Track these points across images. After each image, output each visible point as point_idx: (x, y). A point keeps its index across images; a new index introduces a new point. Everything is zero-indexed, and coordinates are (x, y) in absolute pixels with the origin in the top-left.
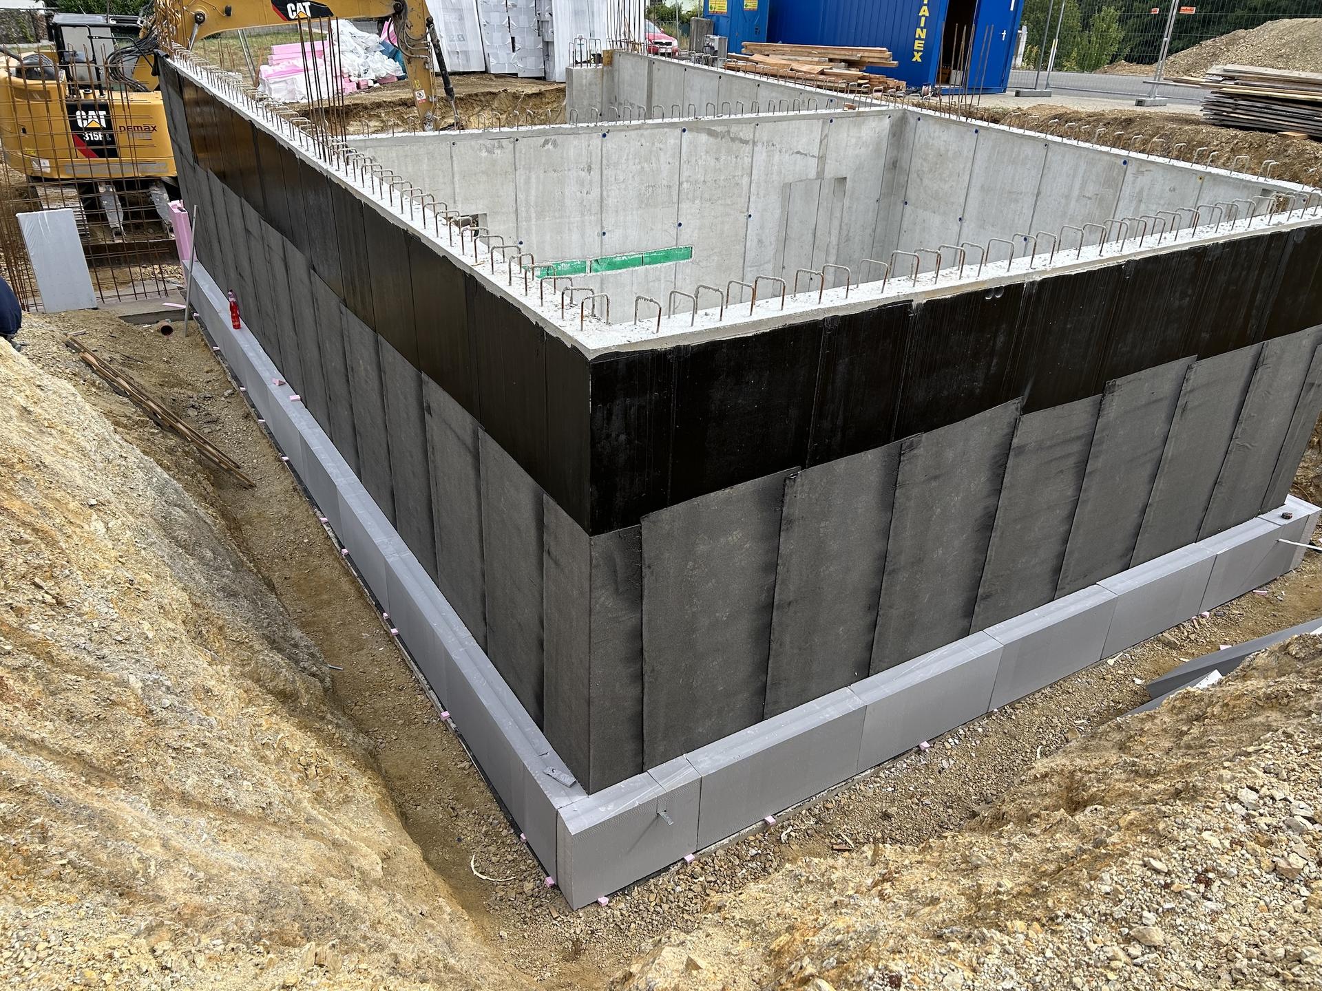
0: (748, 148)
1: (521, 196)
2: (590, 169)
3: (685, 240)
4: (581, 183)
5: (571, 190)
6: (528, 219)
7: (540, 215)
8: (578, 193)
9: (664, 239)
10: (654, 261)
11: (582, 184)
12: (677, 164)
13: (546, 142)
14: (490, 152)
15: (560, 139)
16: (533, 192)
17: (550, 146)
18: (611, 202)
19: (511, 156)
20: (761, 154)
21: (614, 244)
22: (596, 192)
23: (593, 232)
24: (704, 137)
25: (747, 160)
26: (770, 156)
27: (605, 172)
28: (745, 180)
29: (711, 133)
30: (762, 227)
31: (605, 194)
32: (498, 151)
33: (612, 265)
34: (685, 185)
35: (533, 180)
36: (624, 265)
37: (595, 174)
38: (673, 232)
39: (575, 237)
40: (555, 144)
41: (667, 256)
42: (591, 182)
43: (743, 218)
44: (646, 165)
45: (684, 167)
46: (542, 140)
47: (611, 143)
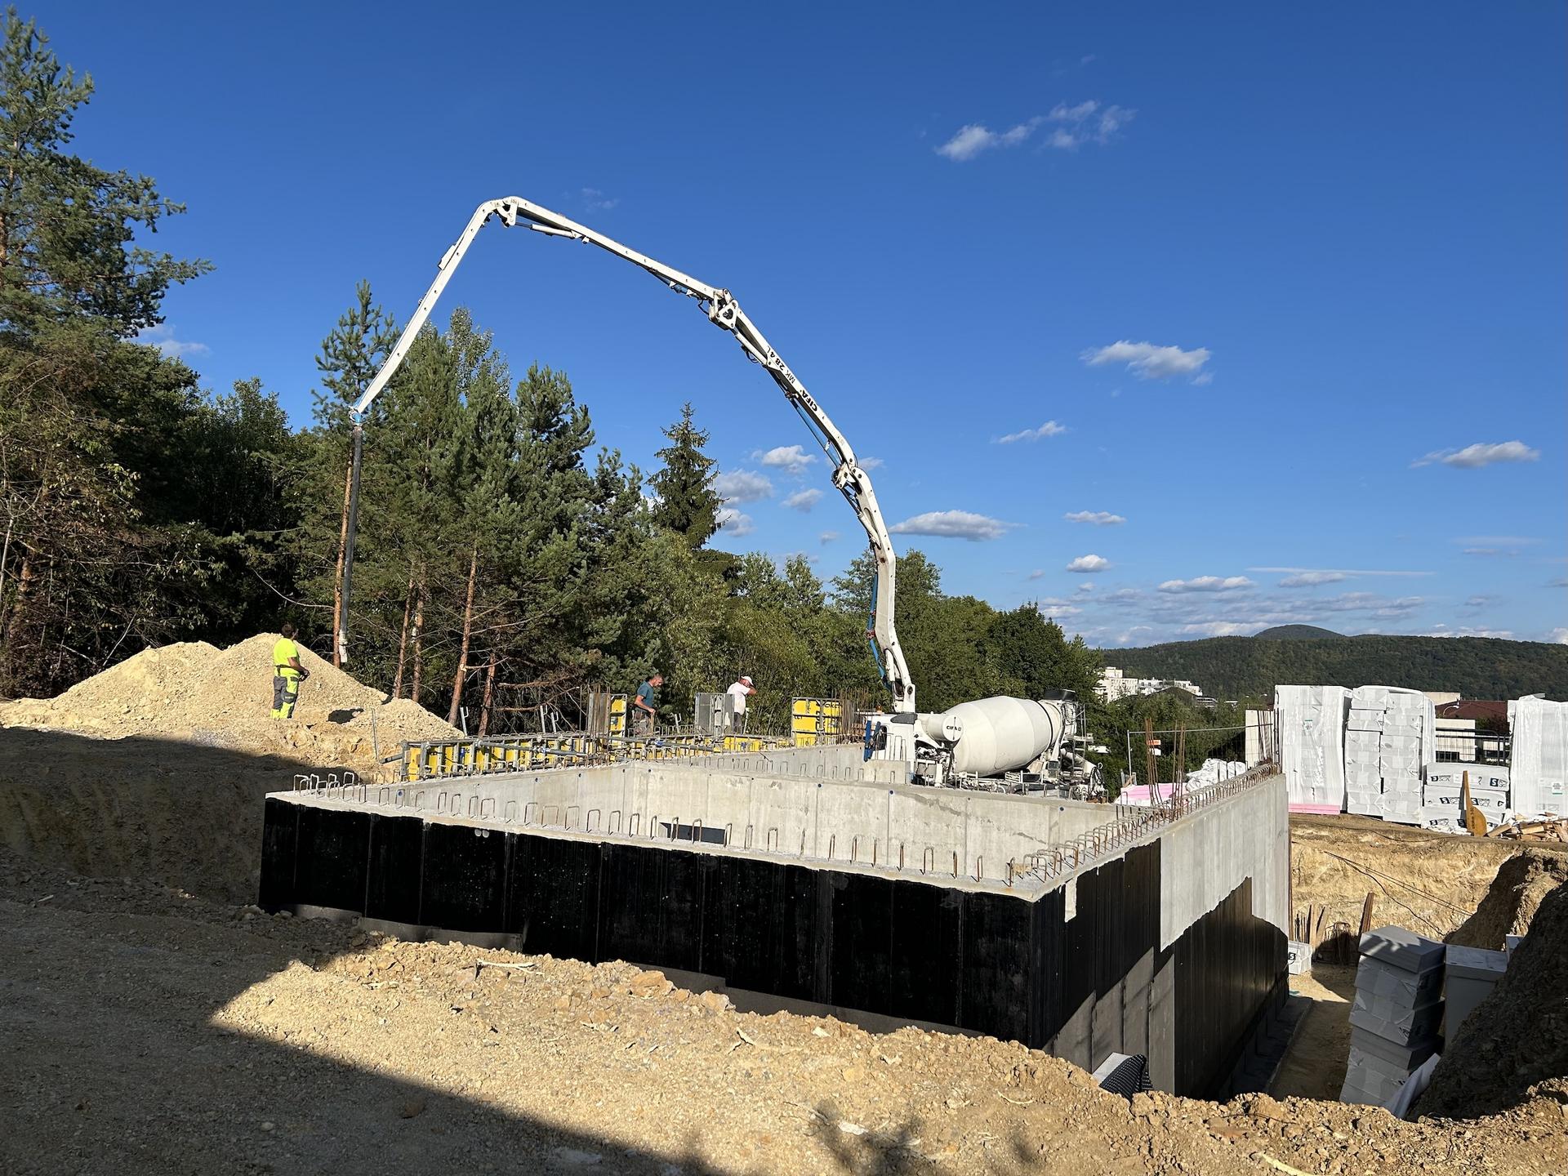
0: (961, 819)
2: (807, 810)
11: (800, 822)
12: (886, 820)
13: (774, 784)
16: (762, 821)
17: (776, 787)
19: (747, 790)
20: (975, 830)
24: (911, 802)
25: (960, 831)
26: (986, 830)
27: (819, 816)
32: (739, 785)
35: (763, 812)
37: (811, 815)
42: (807, 820)
44: (855, 816)
45: (892, 825)
47: (825, 793)
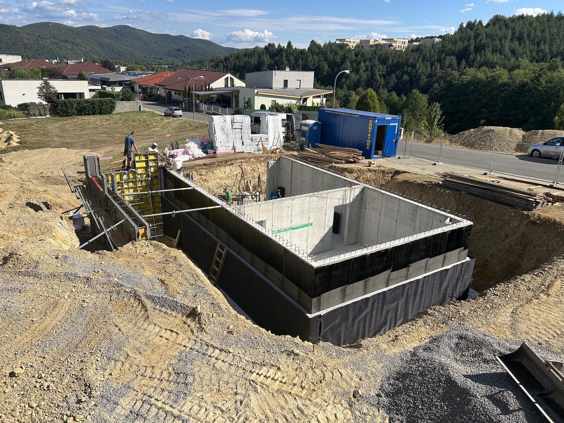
0: (326, 199)
1: (274, 215)
2: (289, 208)
3: (310, 222)
4: (287, 211)
5: (285, 213)
6: (275, 220)
7: (278, 219)
9: (305, 222)
10: (303, 227)
12: (309, 204)
14: (268, 206)
15: (283, 202)
16: (276, 214)
18: (293, 214)
19: (272, 207)
20: (329, 200)
21: (294, 224)
22: (290, 213)
23: (289, 222)
24: (315, 198)
25: (325, 202)
26: (331, 200)
27: (292, 208)
28: (325, 206)
29: (317, 197)
30: (329, 217)
33: (293, 229)
34: (311, 209)
35: (277, 211)
36: (296, 228)
37: (290, 208)
38: (308, 220)
39: (285, 223)
40: (282, 203)
41: (306, 225)
42: (289, 210)
43: (324, 215)
44: (302, 205)
45: (311, 205)
46: (279, 203)
47: (294, 201)
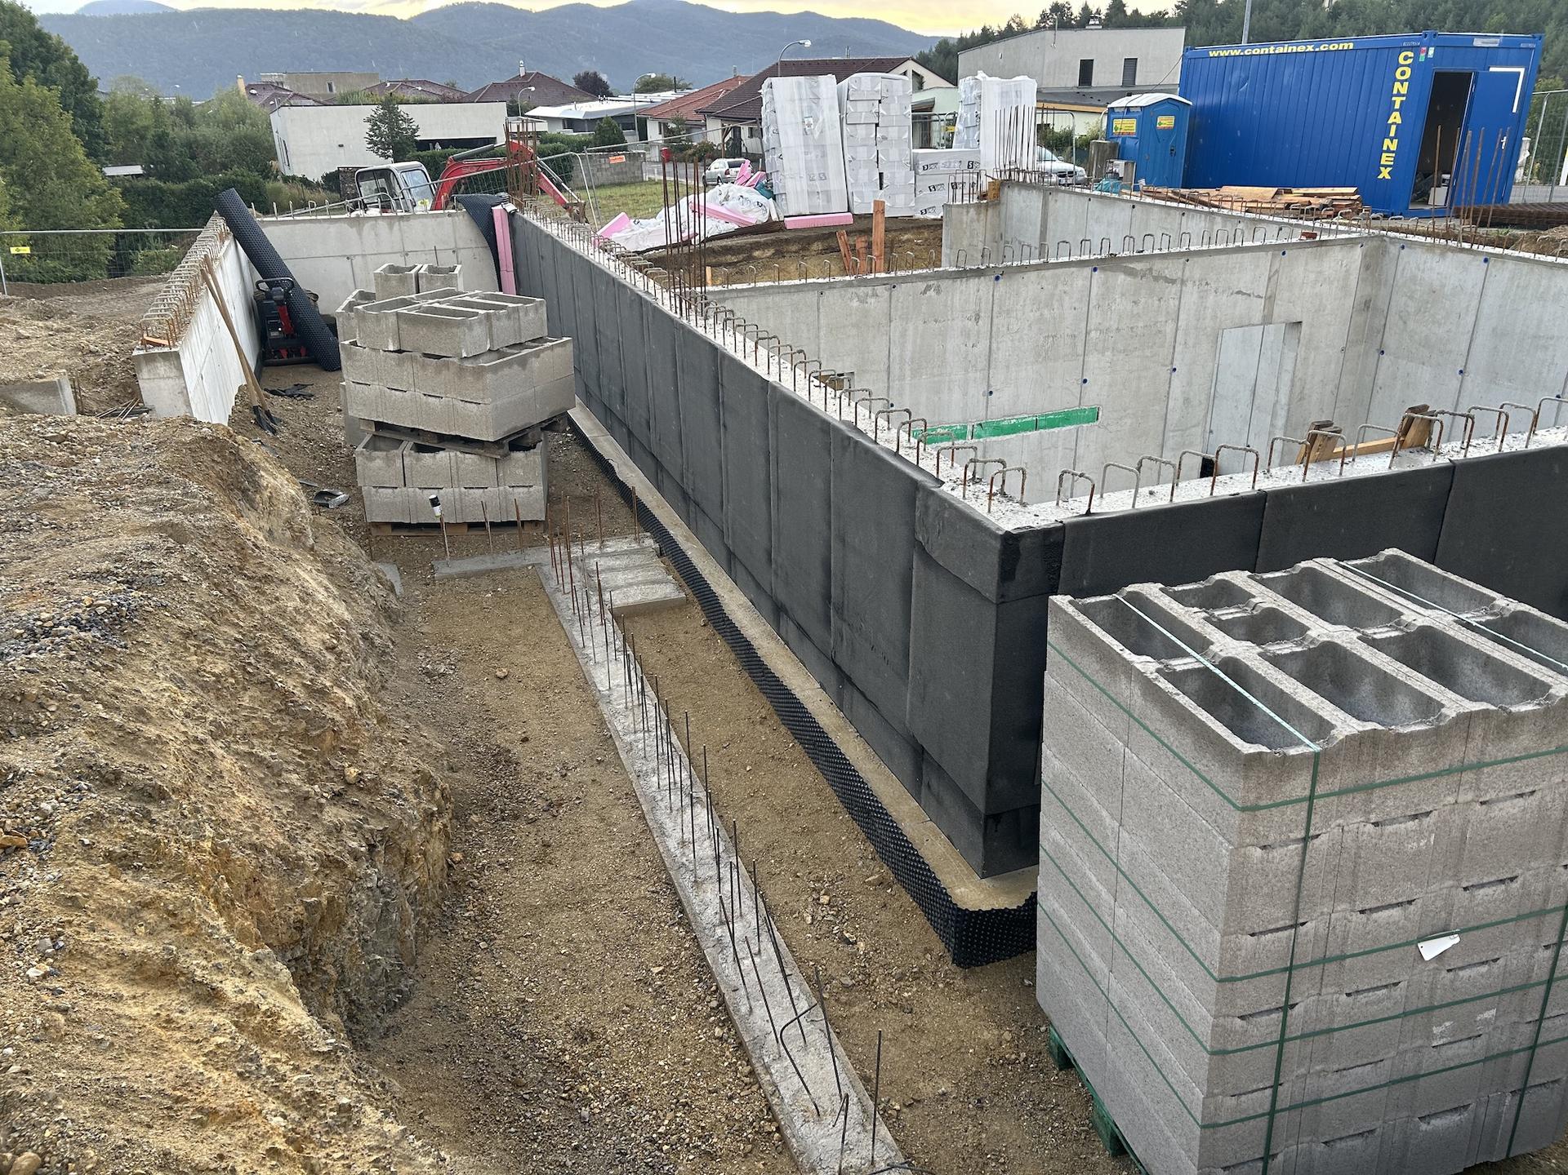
0: (1175, 289)
1: (895, 352)
2: (978, 318)
3: (1090, 401)
4: (966, 334)
5: (954, 343)
6: (902, 378)
7: (915, 373)
8: (963, 347)
9: (1064, 401)
10: (1052, 423)
11: (968, 336)
12: (1085, 309)
13: (928, 288)
14: (862, 301)
15: (943, 284)
16: (909, 347)
17: (932, 293)
18: (1000, 356)
19: (886, 305)
20: (1191, 295)
21: (1003, 405)
22: (983, 346)
23: (977, 391)
24: (1119, 278)
25: (1173, 303)
26: (1202, 297)
27: (995, 320)
28: (1169, 328)
29: (1129, 272)
30: (1189, 384)
31: (994, 346)
32: (872, 300)
33: (999, 430)
34: (1093, 334)
35: (910, 332)
36: (1013, 429)
37: (984, 323)
38: (1076, 390)
39: (957, 395)
40: (938, 291)
41: (1066, 419)
42: (978, 332)
43: (1164, 373)
44: (1046, 312)
45: (1093, 312)
46: (923, 286)
47: (1005, 287)
